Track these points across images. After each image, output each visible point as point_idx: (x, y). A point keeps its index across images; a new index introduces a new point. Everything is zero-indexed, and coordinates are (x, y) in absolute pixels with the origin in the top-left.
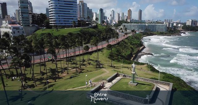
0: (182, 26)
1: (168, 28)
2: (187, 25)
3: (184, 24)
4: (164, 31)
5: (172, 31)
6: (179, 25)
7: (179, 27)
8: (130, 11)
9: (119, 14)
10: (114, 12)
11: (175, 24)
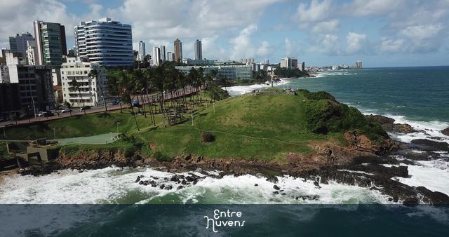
0: (274, 69)
1: (254, 72)
2: (281, 67)
3: (278, 66)
4: (249, 77)
5: (261, 78)
6: (269, 68)
7: (269, 71)
8: (178, 44)
9: (159, 49)
10: (144, 44)
11: (262, 67)
